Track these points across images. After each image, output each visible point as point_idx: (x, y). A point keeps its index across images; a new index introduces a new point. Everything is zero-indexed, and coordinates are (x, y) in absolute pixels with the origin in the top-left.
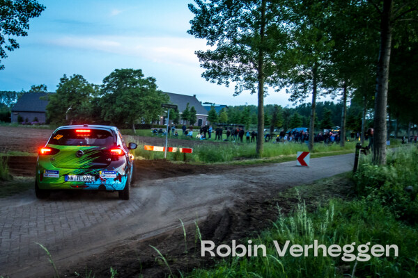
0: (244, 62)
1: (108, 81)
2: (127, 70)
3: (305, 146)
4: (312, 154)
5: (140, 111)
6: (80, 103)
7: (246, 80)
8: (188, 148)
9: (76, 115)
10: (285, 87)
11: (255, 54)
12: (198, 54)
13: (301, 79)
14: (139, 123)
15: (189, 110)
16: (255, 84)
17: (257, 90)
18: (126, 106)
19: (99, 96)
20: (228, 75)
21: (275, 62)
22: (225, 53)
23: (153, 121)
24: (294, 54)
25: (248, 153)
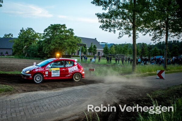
0: (124, 19)
1: (47, 31)
2: (57, 24)
3: (162, 67)
4: (166, 71)
5: (64, 48)
6: (31, 44)
7: (125, 29)
8: (92, 68)
9: (29, 50)
10: (149, 33)
11: (130, 14)
12: (98, 15)
13: (158, 28)
14: (64, 54)
15: (93, 47)
16: (131, 31)
17: (132, 35)
18: (57, 45)
19: (42, 40)
20: (115, 26)
21: (143, 19)
22: (113, 14)
23: (72, 53)
24: (154, 13)
25: (128, 71)
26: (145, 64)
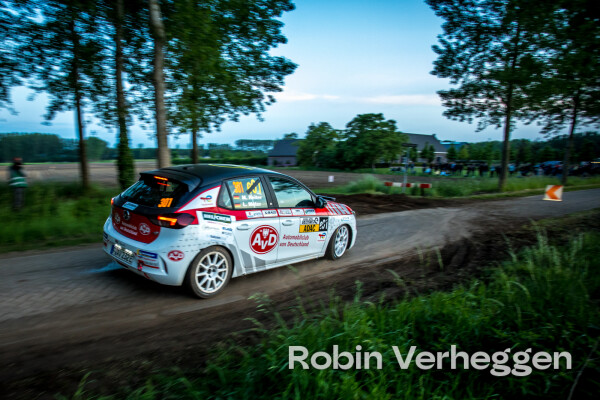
0: (491, 97)
1: (352, 126)
2: (369, 114)
3: (556, 179)
4: (565, 187)
5: (380, 152)
6: (325, 147)
7: (491, 115)
8: (426, 183)
9: (322, 158)
10: (537, 120)
11: (503, 88)
12: (441, 94)
13: (558, 110)
14: (378, 162)
15: (428, 149)
16: (501, 119)
17: (503, 125)
18: (367, 147)
19: (342, 140)
20: (472, 112)
21: (527, 94)
22: (471, 89)
23: (392, 160)
24: (551, 83)
25: (489, 188)
26: (524, 175)
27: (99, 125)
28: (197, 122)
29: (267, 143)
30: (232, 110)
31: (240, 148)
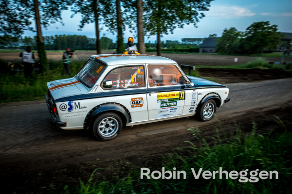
5: (266, 44)
6: (233, 42)
9: (231, 48)
14: (265, 50)
18: (258, 41)
23: (274, 49)
27: (107, 30)
28: (160, 29)
29: (199, 40)
30: (180, 22)
31: (183, 43)
